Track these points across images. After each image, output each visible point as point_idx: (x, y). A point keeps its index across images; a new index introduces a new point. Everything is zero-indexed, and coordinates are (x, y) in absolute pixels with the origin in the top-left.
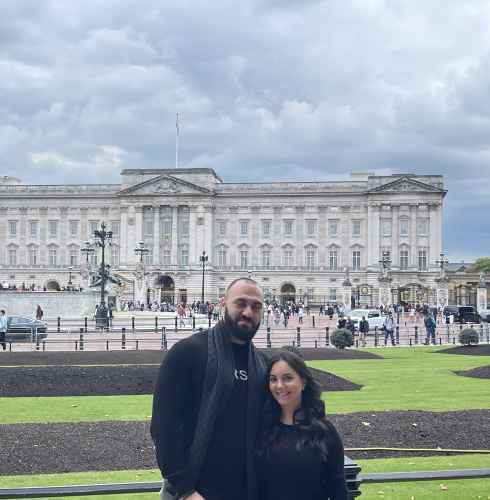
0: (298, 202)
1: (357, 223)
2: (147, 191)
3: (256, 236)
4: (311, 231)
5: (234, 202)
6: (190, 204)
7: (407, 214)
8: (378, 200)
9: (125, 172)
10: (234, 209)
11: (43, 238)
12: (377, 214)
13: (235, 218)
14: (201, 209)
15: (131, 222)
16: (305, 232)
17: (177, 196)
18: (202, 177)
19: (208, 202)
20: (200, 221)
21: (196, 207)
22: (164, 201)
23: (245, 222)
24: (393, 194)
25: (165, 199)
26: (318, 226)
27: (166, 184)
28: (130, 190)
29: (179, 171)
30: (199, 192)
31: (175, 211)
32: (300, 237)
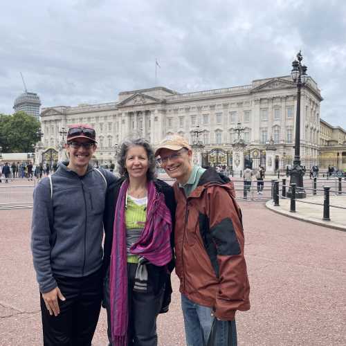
0: (211, 103)
1: (247, 113)
2: (130, 103)
3: (187, 126)
4: (219, 121)
5: (176, 106)
6: (151, 109)
7: (279, 104)
8: (259, 96)
9: (120, 94)
10: (176, 111)
12: (258, 106)
13: (176, 116)
14: (156, 112)
15: (123, 122)
16: (215, 122)
17: (144, 105)
18: (156, 92)
20: (156, 119)
21: (153, 111)
22: (139, 109)
23: (181, 118)
24: (269, 90)
25: (139, 107)
26: (223, 117)
27: (138, 99)
28: (122, 104)
29: (146, 90)
30: (155, 102)
31: (144, 114)
32: (212, 125)
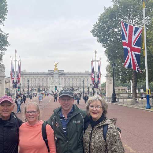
0: (78, 76)
1: (88, 79)
5: (67, 76)
6: (60, 76)
9: (49, 70)
10: (67, 77)
11: (33, 82)
13: (67, 78)
14: (62, 77)
15: (50, 79)
18: (62, 71)
19: (63, 75)
20: (62, 79)
23: (69, 79)
28: (50, 73)
